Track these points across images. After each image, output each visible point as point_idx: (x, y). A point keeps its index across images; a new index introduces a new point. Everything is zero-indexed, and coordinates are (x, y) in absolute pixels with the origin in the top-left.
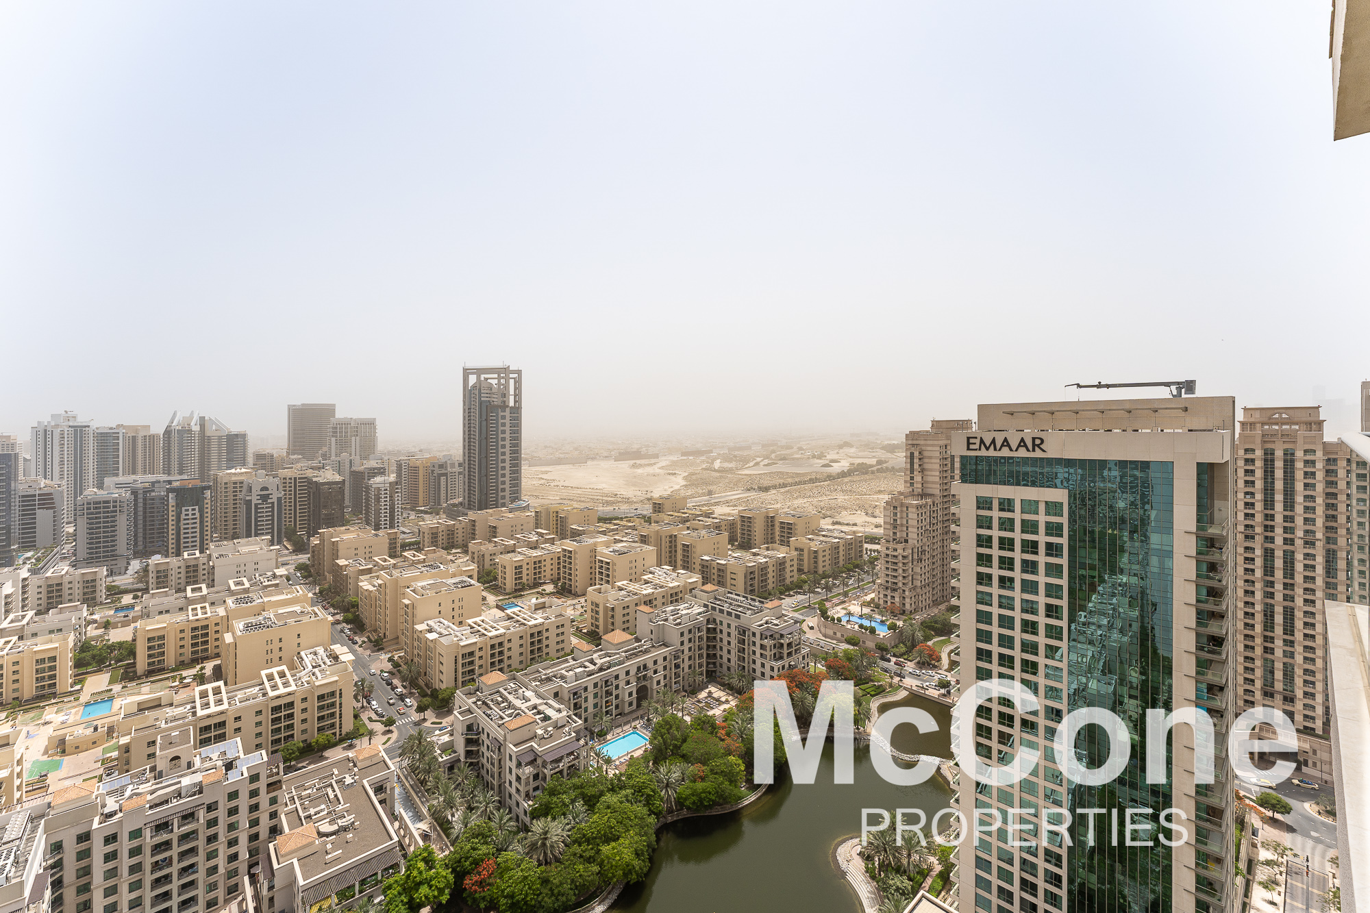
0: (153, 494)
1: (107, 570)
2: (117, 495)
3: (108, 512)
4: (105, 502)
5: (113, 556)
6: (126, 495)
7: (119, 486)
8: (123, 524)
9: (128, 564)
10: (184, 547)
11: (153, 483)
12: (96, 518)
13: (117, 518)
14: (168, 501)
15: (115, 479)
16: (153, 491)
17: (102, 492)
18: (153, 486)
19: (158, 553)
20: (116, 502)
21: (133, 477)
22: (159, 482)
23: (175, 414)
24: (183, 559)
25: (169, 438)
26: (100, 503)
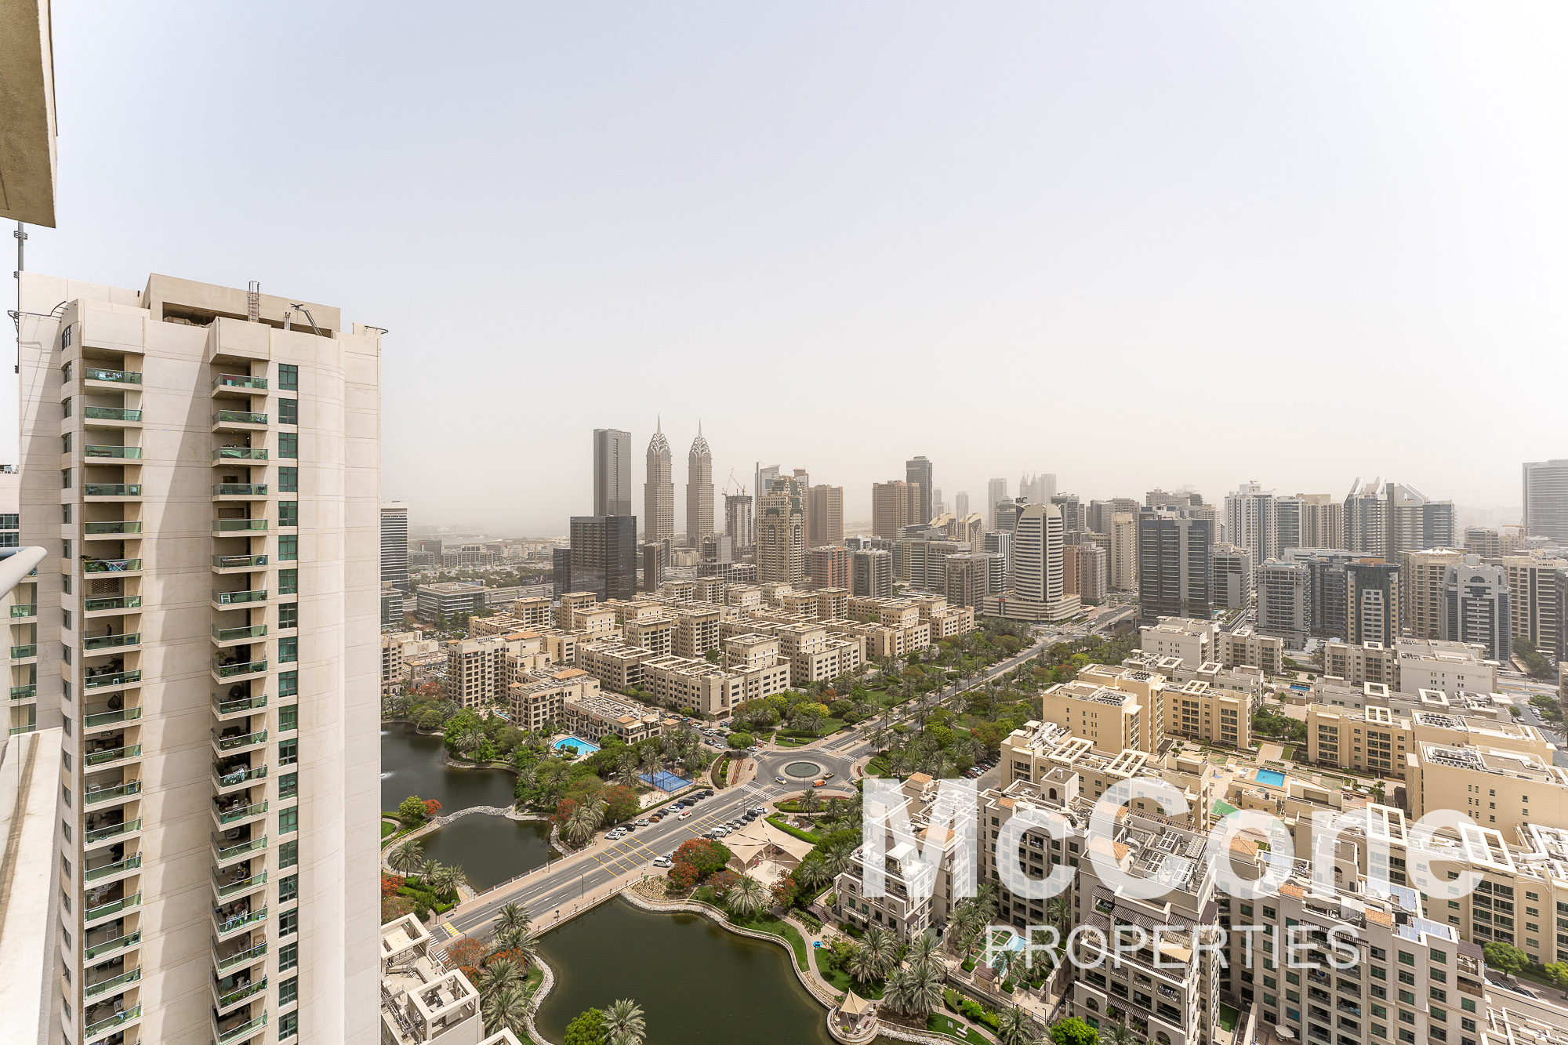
0: (1331, 570)
1: (1284, 642)
2: (1293, 567)
3: (1285, 583)
4: (1283, 573)
5: (1290, 629)
6: (1303, 568)
7: (1298, 557)
8: (1300, 596)
9: (1306, 640)
10: (1366, 636)
11: (1331, 558)
12: (1275, 588)
13: (1294, 591)
14: (1346, 579)
15: (1294, 550)
16: (1332, 566)
17: (1280, 562)
18: (1332, 562)
19: (1337, 636)
20: (1293, 574)
21: (1312, 550)
22: (1337, 557)
23: (1357, 481)
24: (1364, 650)
25: (1350, 508)
26: (1277, 572)
